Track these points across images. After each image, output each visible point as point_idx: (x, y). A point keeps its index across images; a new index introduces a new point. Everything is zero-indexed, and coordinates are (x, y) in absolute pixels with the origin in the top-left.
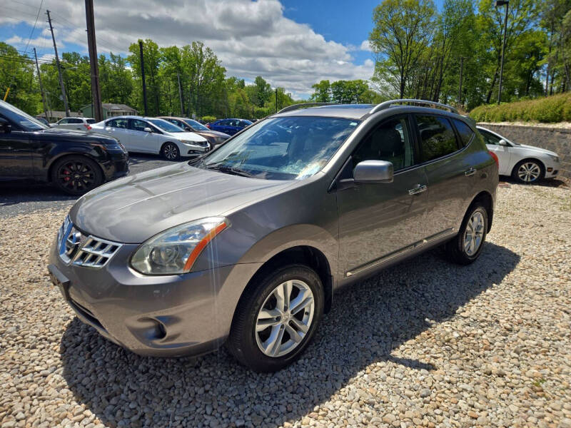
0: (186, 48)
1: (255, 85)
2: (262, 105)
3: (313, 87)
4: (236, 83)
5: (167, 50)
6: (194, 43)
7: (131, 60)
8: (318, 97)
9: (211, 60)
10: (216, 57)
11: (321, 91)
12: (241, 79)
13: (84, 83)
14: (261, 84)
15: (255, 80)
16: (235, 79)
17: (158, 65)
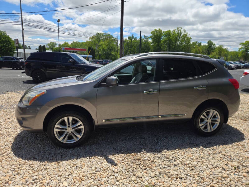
0: (174, 31)
1: (207, 44)
2: (209, 54)
3: (240, 44)
4: (197, 44)
5: (166, 32)
6: (178, 28)
7: (151, 37)
8: (243, 49)
9: (185, 34)
10: (187, 33)
11: (245, 46)
12: (200, 42)
13: (134, 47)
14: (210, 43)
15: (207, 42)
16: (197, 42)
17: (161, 38)
